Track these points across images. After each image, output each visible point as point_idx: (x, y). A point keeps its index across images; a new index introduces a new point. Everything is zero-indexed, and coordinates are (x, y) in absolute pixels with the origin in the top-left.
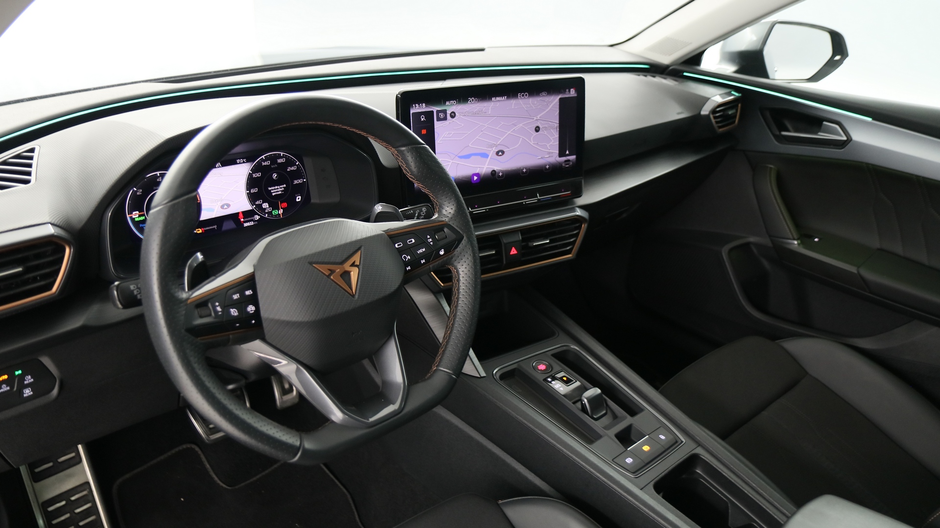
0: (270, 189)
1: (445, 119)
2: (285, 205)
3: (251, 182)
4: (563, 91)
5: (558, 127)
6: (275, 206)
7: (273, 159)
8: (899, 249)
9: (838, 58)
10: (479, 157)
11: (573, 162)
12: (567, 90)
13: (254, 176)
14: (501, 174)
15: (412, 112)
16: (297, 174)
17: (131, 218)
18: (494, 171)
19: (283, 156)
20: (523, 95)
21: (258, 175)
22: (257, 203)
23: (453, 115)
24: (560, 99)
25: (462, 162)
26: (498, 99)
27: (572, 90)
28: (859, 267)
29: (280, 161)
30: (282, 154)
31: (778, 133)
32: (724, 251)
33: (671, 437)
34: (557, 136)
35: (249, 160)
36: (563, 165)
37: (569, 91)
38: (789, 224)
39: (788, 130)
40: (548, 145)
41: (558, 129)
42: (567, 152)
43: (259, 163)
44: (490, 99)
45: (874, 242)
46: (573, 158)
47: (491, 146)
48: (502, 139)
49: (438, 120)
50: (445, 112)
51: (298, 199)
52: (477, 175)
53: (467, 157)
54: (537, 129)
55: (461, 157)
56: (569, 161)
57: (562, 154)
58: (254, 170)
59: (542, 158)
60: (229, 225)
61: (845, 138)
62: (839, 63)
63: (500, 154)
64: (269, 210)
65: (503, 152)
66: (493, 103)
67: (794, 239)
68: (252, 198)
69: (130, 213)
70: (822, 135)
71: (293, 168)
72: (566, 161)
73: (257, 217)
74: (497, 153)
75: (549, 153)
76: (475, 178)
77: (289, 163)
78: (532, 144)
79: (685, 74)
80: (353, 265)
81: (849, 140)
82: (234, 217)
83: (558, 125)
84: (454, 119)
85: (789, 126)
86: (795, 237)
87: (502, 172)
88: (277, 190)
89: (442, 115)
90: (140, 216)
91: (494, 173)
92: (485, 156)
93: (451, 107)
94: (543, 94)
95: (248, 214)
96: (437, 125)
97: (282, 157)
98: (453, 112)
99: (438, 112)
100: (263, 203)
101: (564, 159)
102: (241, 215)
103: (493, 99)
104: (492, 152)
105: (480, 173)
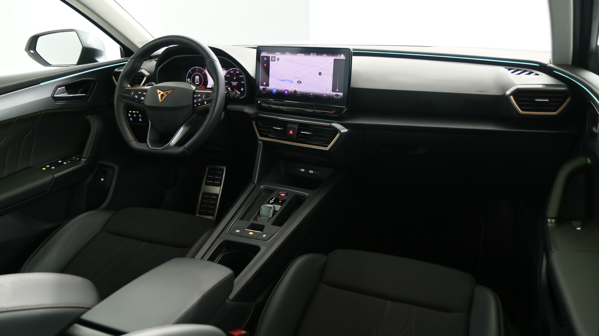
0: (232, 82)
1: (275, 61)
2: (236, 90)
3: (226, 78)
4: (336, 55)
5: (332, 75)
7: (235, 71)
10: (288, 82)
11: (340, 97)
12: (339, 55)
13: (227, 76)
14: (299, 93)
15: (261, 55)
16: (243, 79)
17: (187, 80)
18: (295, 90)
20: (313, 55)
21: (228, 76)
22: (227, 87)
23: (278, 59)
24: (335, 59)
25: (281, 83)
26: (300, 54)
27: (341, 55)
29: (237, 72)
34: (331, 79)
35: (226, 69)
36: (334, 97)
37: (340, 55)
40: (326, 84)
41: (332, 76)
42: (337, 90)
43: (229, 71)
44: (296, 54)
46: (341, 94)
47: (295, 78)
48: (301, 75)
49: (271, 61)
50: (275, 57)
52: (287, 91)
53: (283, 81)
54: (320, 73)
55: (280, 80)
56: (338, 95)
57: (334, 90)
58: (227, 74)
59: (321, 90)
63: (299, 83)
64: (231, 91)
65: (301, 82)
66: (297, 56)
69: (187, 79)
71: (242, 76)
72: (336, 95)
73: (226, 92)
74: (298, 82)
75: (326, 88)
77: (241, 74)
78: (316, 81)
79: (554, 71)
80: (167, 93)
83: (332, 74)
84: (278, 61)
87: (300, 92)
88: (234, 84)
89: (273, 59)
90: (190, 81)
91: (295, 91)
92: (292, 82)
93: (278, 55)
94: (324, 55)
96: (271, 63)
97: (238, 71)
98: (278, 58)
99: (272, 57)
100: (229, 87)
101: (335, 93)
103: (297, 54)
104: (295, 81)
105: (289, 90)
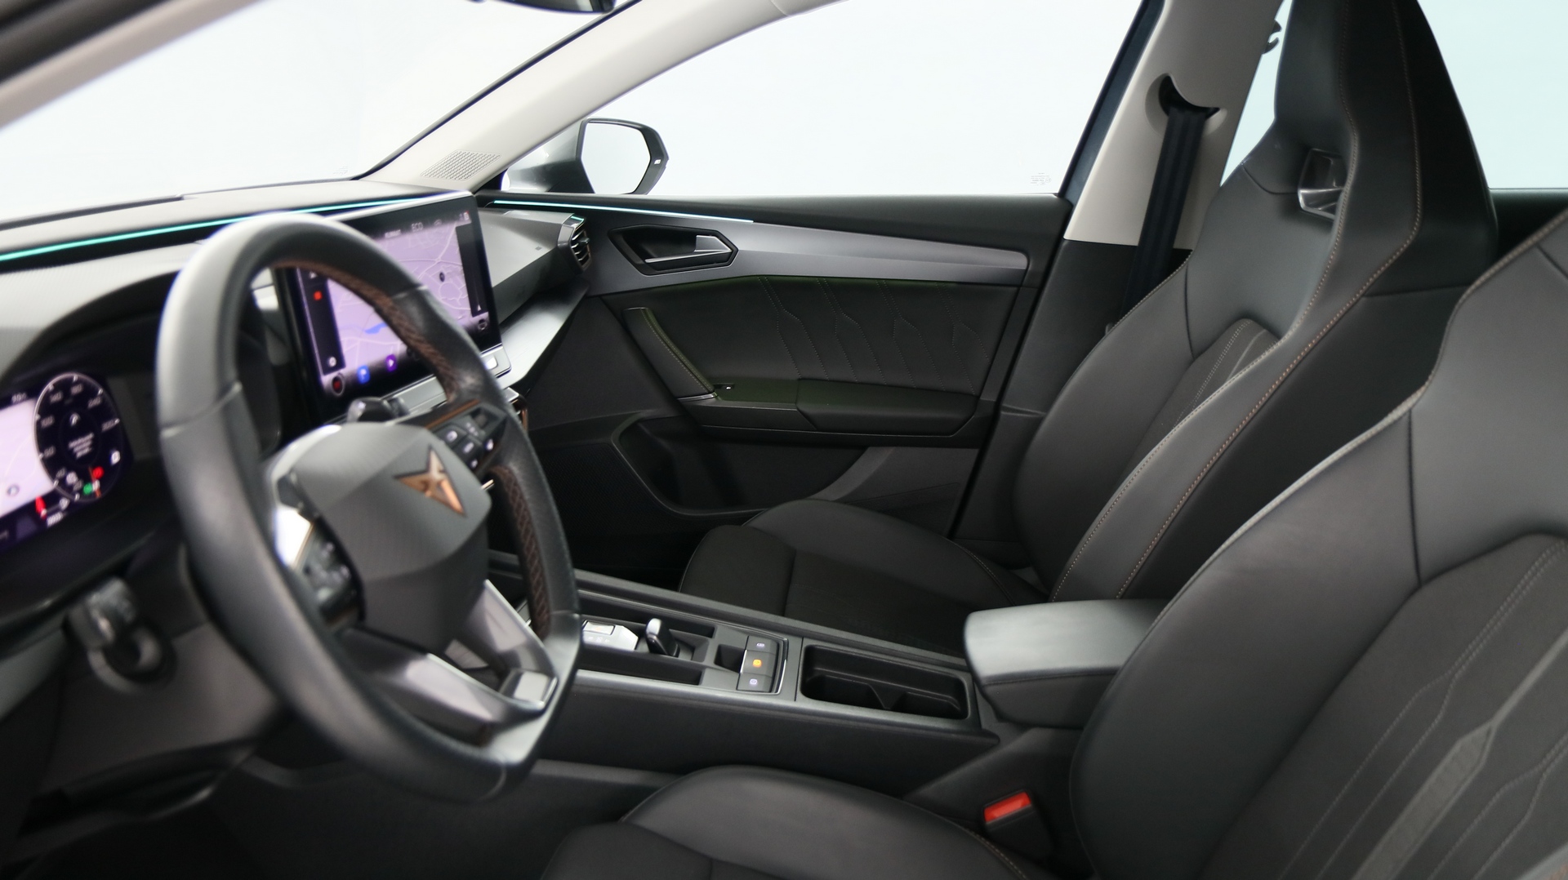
0: (71, 445)
2: (98, 472)
3: (44, 438)
4: (456, 217)
5: (463, 272)
6: (85, 478)
7: (64, 387)
8: (819, 372)
9: (657, 162)
11: (487, 323)
12: (461, 215)
13: (44, 424)
16: (103, 413)
19: (79, 382)
20: (417, 227)
21: (50, 421)
24: (458, 229)
25: (372, 339)
26: (391, 235)
27: (465, 214)
28: (796, 403)
29: (74, 390)
30: (75, 377)
31: (641, 262)
32: (613, 440)
33: (769, 642)
34: (463, 285)
35: (32, 394)
36: (479, 328)
37: (462, 217)
38: (696, 374)
39: (651, 257)
40: (458, 300)
41: (464, 275)
42: (479, 308)
43: (48, 398)
44: (383, 235)
45: (791, 372)
46: (485, 315)
51: (115, 457)
52: (391, 357)
54: (442, 277)
55: (369, 331)
56: (482, 318)
57: (474, 313)
58: (44, 411)
60: (25, 528)
61: (729, 250)
62: (662, 167)
64: (79, 485)
67: (710, 393)
68: (52, 466)
70: (699, 252)
71: (95, 402)
72: (480, 322)
73: (64, 503)
75: (460, 312)
76: (391, 363)
77: (89, 393)
78: (441, 300)
79: (496, 202)
81: (735, 251)
82: (29, 509)
83: (463, 268)
85: (650, 251)
86: (710, 388)
88: (81, 446)
94: (438, 222)
95: (50, 500)
97: (76, 384)
100: (67, 473)
101: (478, 318)
102: (40, 505)
103: (386, 235)
105: (394, 354)
